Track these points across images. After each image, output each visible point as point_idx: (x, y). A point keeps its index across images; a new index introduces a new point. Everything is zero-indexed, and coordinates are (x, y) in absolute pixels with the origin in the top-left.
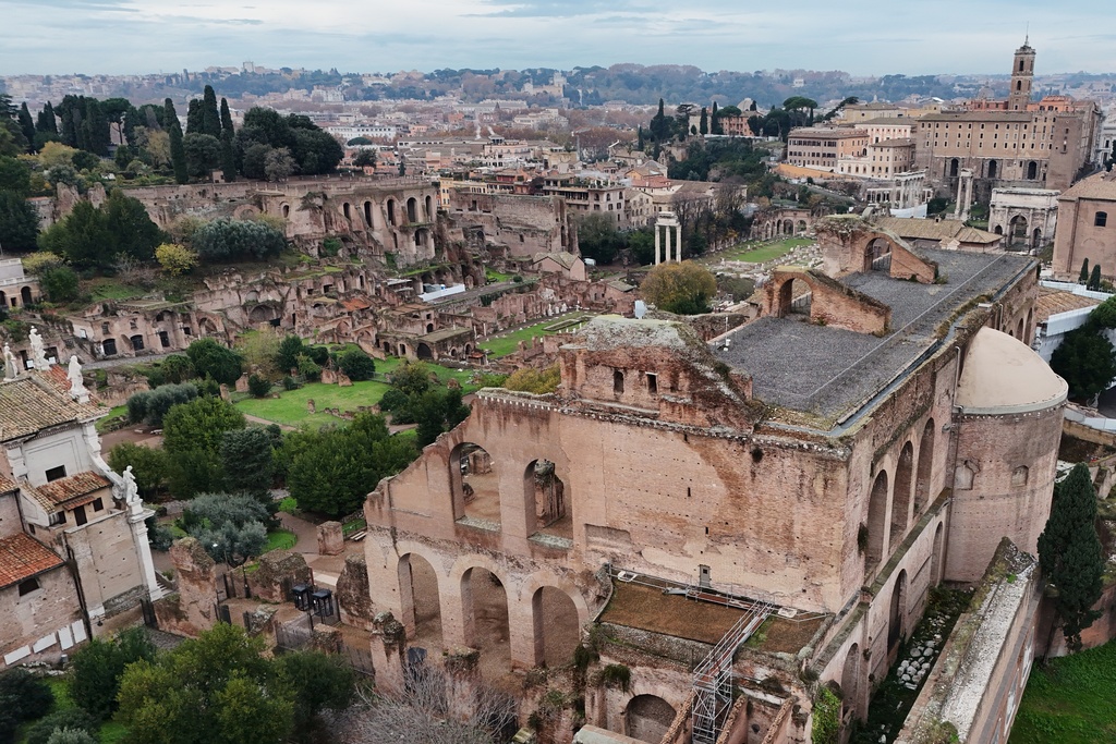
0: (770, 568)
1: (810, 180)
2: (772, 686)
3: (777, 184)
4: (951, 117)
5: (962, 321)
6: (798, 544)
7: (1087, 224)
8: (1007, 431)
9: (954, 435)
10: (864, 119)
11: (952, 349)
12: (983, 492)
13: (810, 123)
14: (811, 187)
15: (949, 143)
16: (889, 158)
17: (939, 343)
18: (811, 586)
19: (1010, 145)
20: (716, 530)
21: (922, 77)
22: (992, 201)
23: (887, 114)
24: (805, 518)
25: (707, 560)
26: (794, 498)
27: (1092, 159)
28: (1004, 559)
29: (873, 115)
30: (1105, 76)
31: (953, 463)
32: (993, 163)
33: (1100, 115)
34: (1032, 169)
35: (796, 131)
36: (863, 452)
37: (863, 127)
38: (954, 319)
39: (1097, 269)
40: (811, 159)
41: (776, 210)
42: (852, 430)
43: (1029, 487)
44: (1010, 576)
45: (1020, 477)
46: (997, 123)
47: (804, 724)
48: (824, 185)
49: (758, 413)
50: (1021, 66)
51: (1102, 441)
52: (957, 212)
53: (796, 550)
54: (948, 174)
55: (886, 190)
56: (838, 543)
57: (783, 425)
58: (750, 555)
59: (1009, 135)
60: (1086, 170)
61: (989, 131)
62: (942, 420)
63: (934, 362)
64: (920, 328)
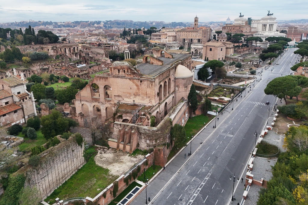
0: (144, 99)
1: (156, 43)
2: (144, 115)
3: (149, 44)
4: (183, 31)
5: (176, 64)
6: (148, 95)
7: (208, 51)
8: (183, 81)
9: (175, 82)
10: (166, 31)
11: (173, 67)
12: (180, 91)
13: (155, 32)
14: (156, 45)
15: (183, 35)
16: (171, 39)
17: (171, 66)
18: (150, 101)
19: (195, 36)
20: (135, 94)
21: (180, 23)
22: (191, 47)
23: (171, 30)
24: (149, 91)
25: (134, 99)
26: (147, 88)
27: (211, 39)
28: (182, 99)
29: (168, 30)
30: (217, 22)
31: (175, 86)
32: (192, 39)
33: (211, 30)
34: (199, 40)
35: (153, 34)
36: (157, 81)
37: (166, 33)
38: (174, 63)
39: (208, 58)
40: (156, 39)
41: (149, 49)
42: (155, 77)
43: (188, 90)
44: (183, 102)
45: (186, 88)
46: (192, 32)
47: (149, 120)
48: (159, 44)
49: (141, 75)
50: (196, 21)
51: (206, 87)
52: (185, 49)
53: (148, 96)
54: (183, 42)
55: (171, 45)
56: (154, 94)
57: (145, 77)
58: (141, 97)
59: (194, 34)
60: (209, 40)
61: (190, 33)
62: (172, 79)
63: (170, 69)
64: (168, 65)
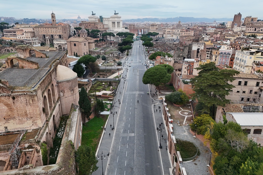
0: (23, 122)
1: (11, 40)
2: (30, 147)
3: (3, 42)
4: (41, 26)
5: (54, 64)
6: (29, 115)
8: (68, 84)
9: (58, 86)
10: (21, 27)
11: (53, 70)
13: (8, 28)
14: (12, 42)
15: (42, 31)
16: (29, 35)
17: (50, 69)
18: (34, 123)
19: (56, 32)
20: (7, 118)
22: (54, 43)
23: (26, 26)
24: (29, 109)
25: (6, 125)
26: (26, 105)
27: (71, 34)
28: (73, 107)
29: (23, 26)
31: (59, 92)
32: (52, 35)
34: (60, 36)
35: (5, 30)
36: (40, 93)
37: (21, 29)
38: (52, 64)
39: (77, 53)
40: (10, 36)
41: (4, 47)
42: (36, 88)
44: (75, 110)
45: (72, 92)
46: (51, 28)
47: (39, 152)
48: (15, 41)
49: (12, 89)
50: (53, 17)
52: (47, 45)
53: (29, 117)
54: (43, 38)
55: (30, 42)
56: (38, 112)
57: (19, 90)
58: (17, 121)
59: (54, 30)
60: (70, 36)
61: (50, 29)
62: (55, 84)
63: (50, 73)
64: (46, 66)
